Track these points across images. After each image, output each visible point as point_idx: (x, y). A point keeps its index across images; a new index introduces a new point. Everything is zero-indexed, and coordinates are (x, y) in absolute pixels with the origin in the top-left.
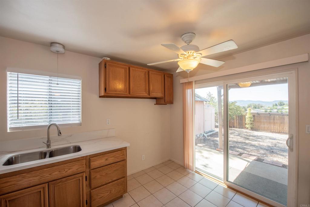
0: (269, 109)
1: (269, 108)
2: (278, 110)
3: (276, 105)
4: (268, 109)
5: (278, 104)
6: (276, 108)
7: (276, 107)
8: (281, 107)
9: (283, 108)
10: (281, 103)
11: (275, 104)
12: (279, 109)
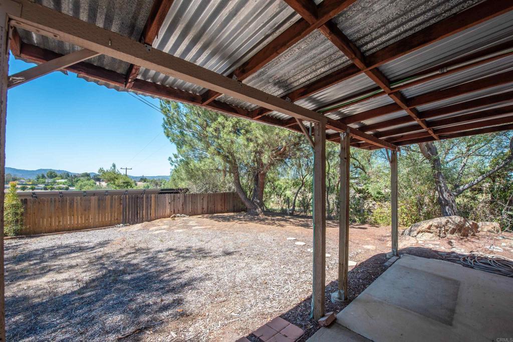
0: (30, 183)
1: (30, 181)
2: (46, 185)
3: (43, 177)
4: (28, 183)
5: (46, 176)
6: (44, 183)
7: (43, 180)
8: (50, 180)
9: (55, 182)
10: (51, 174)
11: (41, 175)
12: (48, 183)
